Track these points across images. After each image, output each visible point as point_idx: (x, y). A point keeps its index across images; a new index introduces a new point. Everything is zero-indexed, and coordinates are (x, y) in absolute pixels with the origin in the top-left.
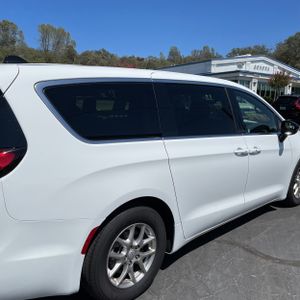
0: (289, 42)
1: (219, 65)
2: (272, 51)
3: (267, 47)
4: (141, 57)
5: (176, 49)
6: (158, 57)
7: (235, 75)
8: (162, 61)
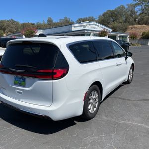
0: (104, 15)
1: (75, 27)
2: (97, 19)
3: (95, 18)
4: (33, 23)
5: (50, 18)
6: (42, 23)
7: (83, 31)
8: (45, 25)
